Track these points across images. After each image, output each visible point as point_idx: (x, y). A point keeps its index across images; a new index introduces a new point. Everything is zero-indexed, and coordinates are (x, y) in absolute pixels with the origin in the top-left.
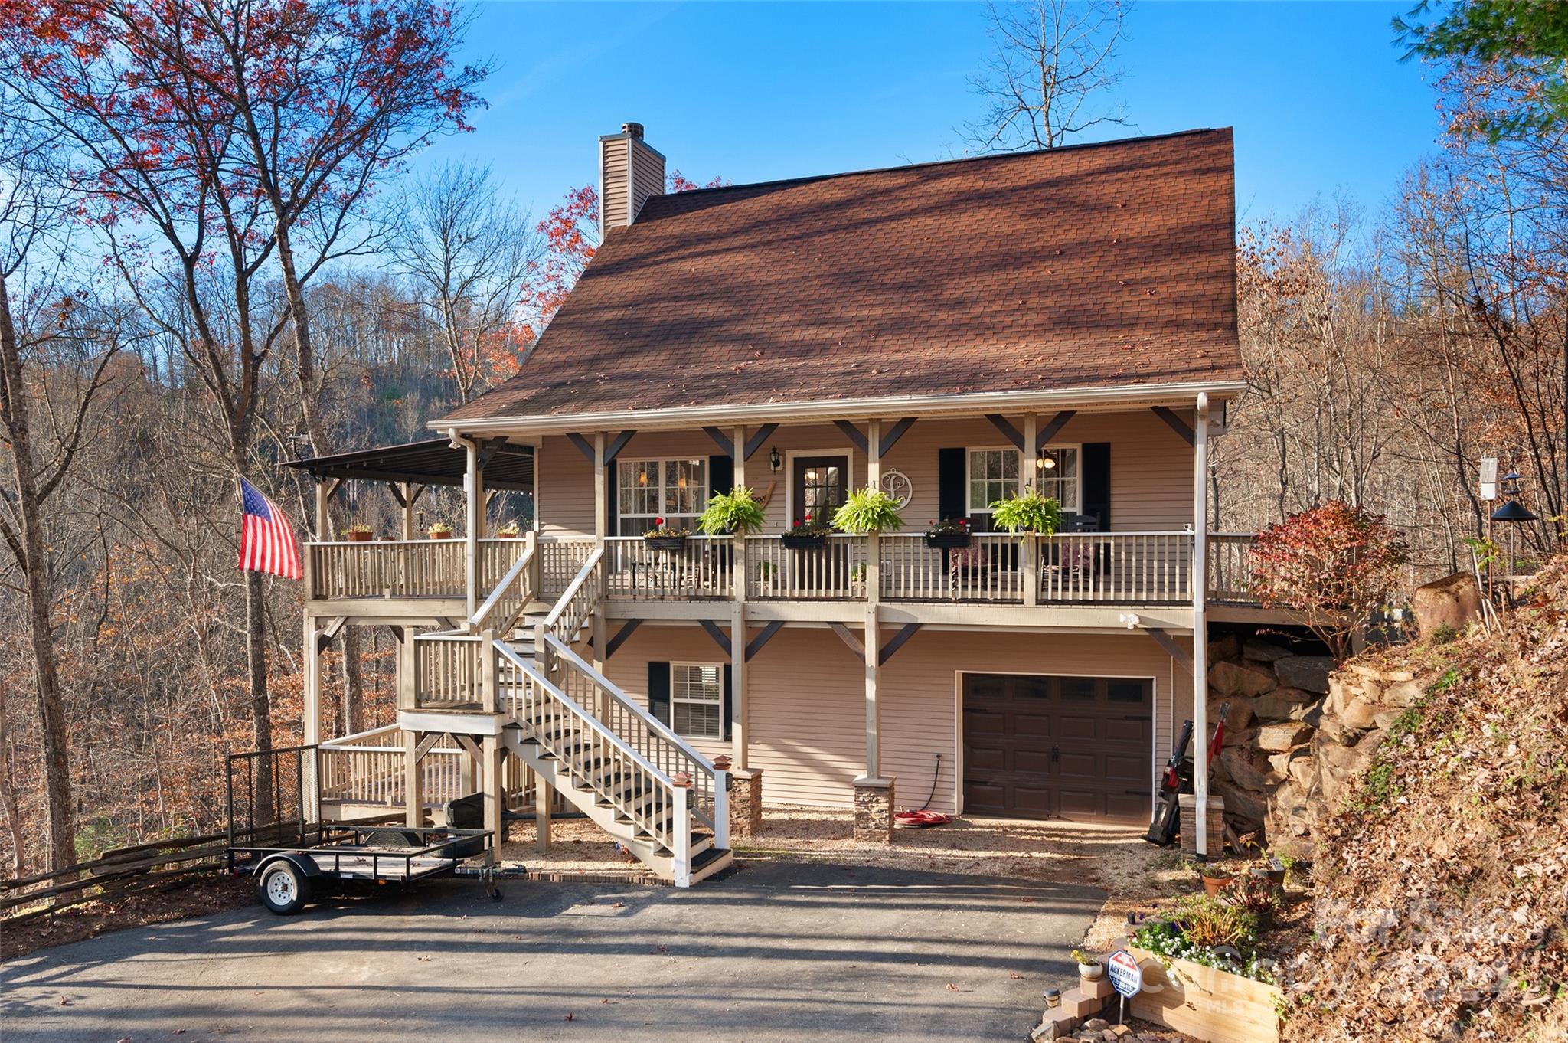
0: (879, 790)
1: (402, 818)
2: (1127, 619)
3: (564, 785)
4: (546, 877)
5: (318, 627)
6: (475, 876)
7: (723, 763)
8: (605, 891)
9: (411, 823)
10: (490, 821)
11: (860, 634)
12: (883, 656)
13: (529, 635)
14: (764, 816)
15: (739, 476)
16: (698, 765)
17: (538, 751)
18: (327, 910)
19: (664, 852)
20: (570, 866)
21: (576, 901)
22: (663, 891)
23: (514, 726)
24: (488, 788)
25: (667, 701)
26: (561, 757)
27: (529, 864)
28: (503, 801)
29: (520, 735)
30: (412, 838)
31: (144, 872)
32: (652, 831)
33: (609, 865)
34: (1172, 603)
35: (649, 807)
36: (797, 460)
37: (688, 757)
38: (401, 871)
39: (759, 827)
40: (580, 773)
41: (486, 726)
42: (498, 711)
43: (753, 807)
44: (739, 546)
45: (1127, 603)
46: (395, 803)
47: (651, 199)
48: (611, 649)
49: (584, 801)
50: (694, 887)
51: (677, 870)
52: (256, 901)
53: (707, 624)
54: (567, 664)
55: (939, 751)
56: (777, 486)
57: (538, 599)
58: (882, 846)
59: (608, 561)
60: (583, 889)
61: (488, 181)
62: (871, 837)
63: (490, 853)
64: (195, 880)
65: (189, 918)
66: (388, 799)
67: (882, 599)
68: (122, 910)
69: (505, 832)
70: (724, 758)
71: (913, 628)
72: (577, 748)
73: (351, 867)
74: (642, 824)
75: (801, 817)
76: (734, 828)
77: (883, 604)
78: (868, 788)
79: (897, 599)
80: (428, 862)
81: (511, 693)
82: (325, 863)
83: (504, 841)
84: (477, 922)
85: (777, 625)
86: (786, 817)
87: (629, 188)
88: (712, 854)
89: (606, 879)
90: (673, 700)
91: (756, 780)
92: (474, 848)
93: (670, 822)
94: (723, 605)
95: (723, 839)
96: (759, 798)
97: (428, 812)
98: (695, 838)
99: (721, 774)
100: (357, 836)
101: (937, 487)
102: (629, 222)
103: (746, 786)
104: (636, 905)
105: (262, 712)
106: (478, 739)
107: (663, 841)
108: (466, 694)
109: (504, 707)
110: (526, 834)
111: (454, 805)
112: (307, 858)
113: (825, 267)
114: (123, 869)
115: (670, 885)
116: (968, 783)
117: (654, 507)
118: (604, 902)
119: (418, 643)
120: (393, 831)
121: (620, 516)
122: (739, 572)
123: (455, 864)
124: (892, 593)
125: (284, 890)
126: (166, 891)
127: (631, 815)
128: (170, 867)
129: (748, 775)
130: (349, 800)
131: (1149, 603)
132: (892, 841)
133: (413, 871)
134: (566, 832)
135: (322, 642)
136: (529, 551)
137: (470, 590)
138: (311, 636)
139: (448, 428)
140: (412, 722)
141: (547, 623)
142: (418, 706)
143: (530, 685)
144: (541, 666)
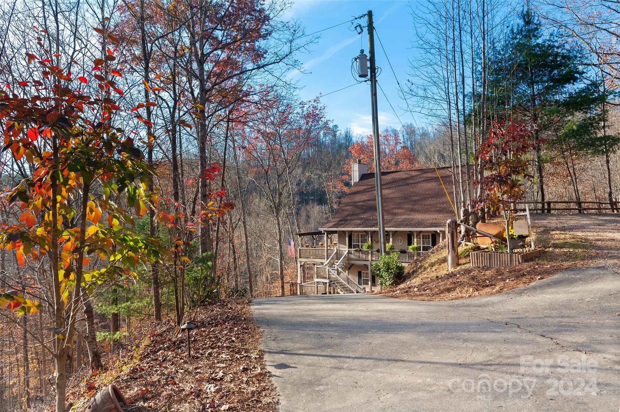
5: (300, 263)
7: (364, 288)
13: (335, 266)
15: (370, 239)
23: (331, 281)
24: (327, 291)
37: (359, 288)
41: (327, 281)
42: (329, 279)
44: (370, 252)
47: (363, 175)
48: (349, 269)
53: (365, 265)
54: (341, 272)
57: (337, 260)
59: (349, 253)
81: (331, 275)
87: (357, 173)
90: (362, 278)
94: (367, 262)
99: (364, 290)
101: (407, 240)
102: (358, 181)
105: (282, 279)
106: (326, 283)
108: (324, 275)
117: (359, 242)
119: (317, 268)
121: (352, 243)
122: (370, 256)
129: (372, 291)
135: (301, 266)
136: (335, 251)
137: (326, 258)
138: (299, 265)
139: (322, 229)
140: (316, 280)
141: (338, 264)
142: (317, 278)
143: (334, 275)
144: (336, 272)
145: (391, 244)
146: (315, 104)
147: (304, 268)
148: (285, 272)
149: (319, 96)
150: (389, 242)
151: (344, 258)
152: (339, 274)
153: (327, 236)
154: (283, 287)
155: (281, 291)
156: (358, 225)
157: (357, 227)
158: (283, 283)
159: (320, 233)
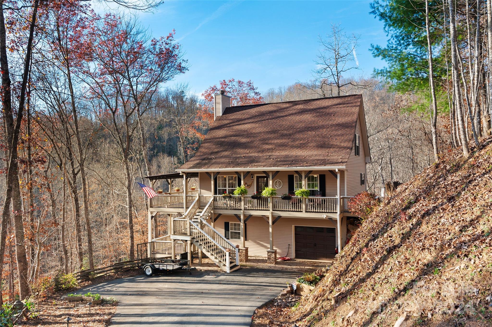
0: (273, 252)
1: (171, 257)
2: (324, 216)
3: (204, 251)
4: (201, 270)
5: (151, 214)
6: (186, 269)
7: (238, 247)
8: (212, 273)
9: (173, 259)
10: (189, 258)
11: (268, 218)
12: (273, 223)
13: (197, 217)
14: (249, 258)
15: (242, 182)
16: (233, 247)
17: (199, 244)
18: (157, 276)
19: (225, 265)
20: (206, 268)
21: (206, 275)
22: (225, 274)
23: (194, 238)
24: (188, 251)
25: (229, 231)
26: (203, 245)
27: (197, 268)
28: (192, 254)
29: (195, 240)
30: (173, 262)
31: (121, 267)
32: (222, 261)
33: (214, 268)
34: (333, 213)
35: (221, 256)
36: (257, 177)
37: (230, 245)
38: (171, 268)
39: (247, 260)
40: (207, 248)
41: (188, 238)
42: (191, 235)
43: (246, 256)
44: (242, 198)
45: (324, 212)
46: (168, 254)
47: (227, 108)
48: (215, 220)
49: (208, 254)
50: (231, 273)
51: (227, 269)
52: (143, 274)
53: (236, 215)
54: (205, 225)
55: (289, 243)
56: (253, 182)
57: (199, 209)
58: (273, 265)
59: (215, 200)
60: (208, 273)
61: (188, 86)
62: (271, 263)
63: (189, 265)
64: (130, 269)
65: (131, 277)
66: (167, 253)
67: (273, 210)
68: (118, 275)
69: (192, 261)
70: (238, 245)
71: (280, 217)
72: (207, 243)
73: (162, 267)
74: (220, 259)
75: (258, 258)
76: (241, 261)
77: (274, 212)
78: (270, 252)
79: (276, 211)
80: (176, 267)
81: (193, 230)
82: (157, 266)
83: (192, 262)
84: (187, 278)
85: (250, 216)
86: (254, 258)
87: (221, 106)
88: (235, 266)
89: (213, 271)
90: (230, 231)
91: (247, 250)
92: (186, 264)
93: (225, 259)
94: (239, 211)
95: (238, 263)
96: (248, 254)
97: (176, 256)
98: (231, 263)
99: (237, 249)
100: (162, 261)
101: (288, 183)
102: (221, 115)
103: (244, 251)
104: (218, 276)
106: (186, 241)
107: (224, 263)
108: (184, 231)
109: (192, 234)
110: (197, 261)
111: (182, 255)
112: (153, 265)
113: (265, 129)
114: (118, 267)
115: (226, 272)
116: (296, 251)
117: (225, 187)
118: (212, 275)
119: (174, 220)
120: (169, 260)
121: (218, 188)
122: (243, 203)
123: (182, 267)
124: (275, 209)
125: (149, 271)
126: (125, 271)
127: (218, 257)
128: (125, 267)
129: (245, 249)
130: (158, 253)
131: (329, 212)
132: (275, 264)
133: (174, 268)
134: (205, 261)
135: (152, 217)
136: (197, 198)
137: (185, 206)
138: (150, 216)
139: (180, 171)
140: (173, 237)
141: (201, 214)
142: (174, 234)
143: (197, 229)
144: (199, 226)
145: (270, 187)
146: (168, 41)
147: (155, 220)
148: (134, 220)
149: (173, 32)
150: (267, 185)
151: (209, 206)
152: (202, 227)
153: (186, 179)
154: (132, 237)
155: (130, 241)
156: (228, 165)
157: (226, 167)
158: (132, 232)
159: (177, 176)
